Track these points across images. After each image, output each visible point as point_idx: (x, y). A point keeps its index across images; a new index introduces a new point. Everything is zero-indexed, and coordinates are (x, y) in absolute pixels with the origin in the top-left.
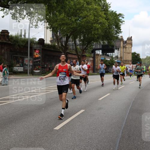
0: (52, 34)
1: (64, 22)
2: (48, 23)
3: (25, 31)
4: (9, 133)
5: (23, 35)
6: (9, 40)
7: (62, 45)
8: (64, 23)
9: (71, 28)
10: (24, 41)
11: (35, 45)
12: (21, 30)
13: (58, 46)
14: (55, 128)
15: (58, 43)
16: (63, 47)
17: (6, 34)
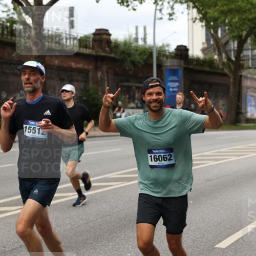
0: (207, 35)
1: (233, 6)
2: (195, 10)
3: (145, 28)
4: (120, 250)
5: (142, 39)
6: (111, 51)
7: (229, 59)
8: (232, 9)
9: (249, 20)
10: (144, 52)
11: (169, 60)
12: (137, 28)
13: (219, 60)
14: (219, 246)
15: (220, 55)
16: (231, 64)
17: (105, 36)
